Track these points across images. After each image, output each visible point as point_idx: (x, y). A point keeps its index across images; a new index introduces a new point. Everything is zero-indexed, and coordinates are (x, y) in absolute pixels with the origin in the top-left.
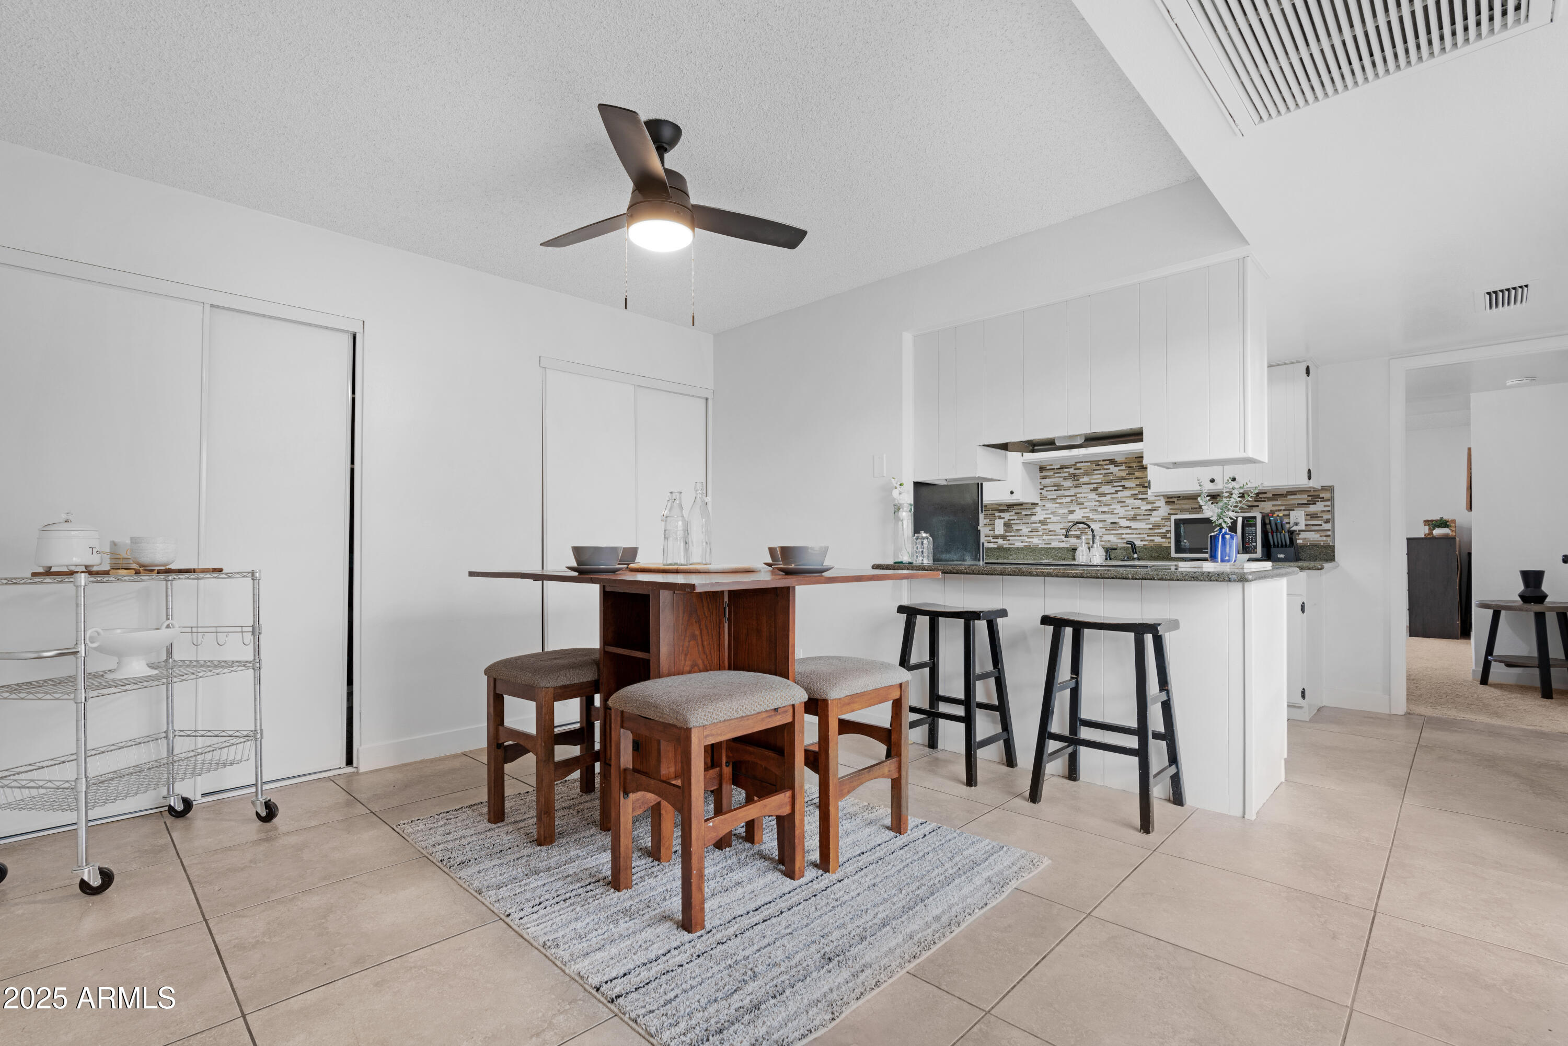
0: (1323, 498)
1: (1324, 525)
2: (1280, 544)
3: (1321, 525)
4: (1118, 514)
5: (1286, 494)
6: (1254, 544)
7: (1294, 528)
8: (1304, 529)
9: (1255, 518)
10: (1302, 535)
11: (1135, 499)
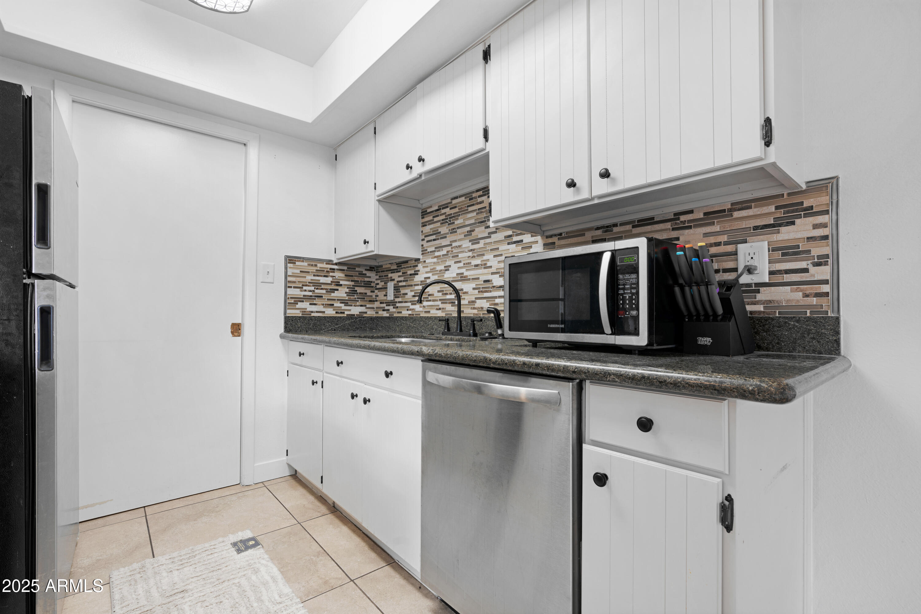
0: (811, 208)
1: (812, 269)
2: (702, 312)
3: (806, 270)
4: (491, 267)
5: (730, 210)
6: (634, 313)
7: (745, 279)
8: (767, 280)
9: (636, 250)
10: (765, 294)
11: (509, 244)
